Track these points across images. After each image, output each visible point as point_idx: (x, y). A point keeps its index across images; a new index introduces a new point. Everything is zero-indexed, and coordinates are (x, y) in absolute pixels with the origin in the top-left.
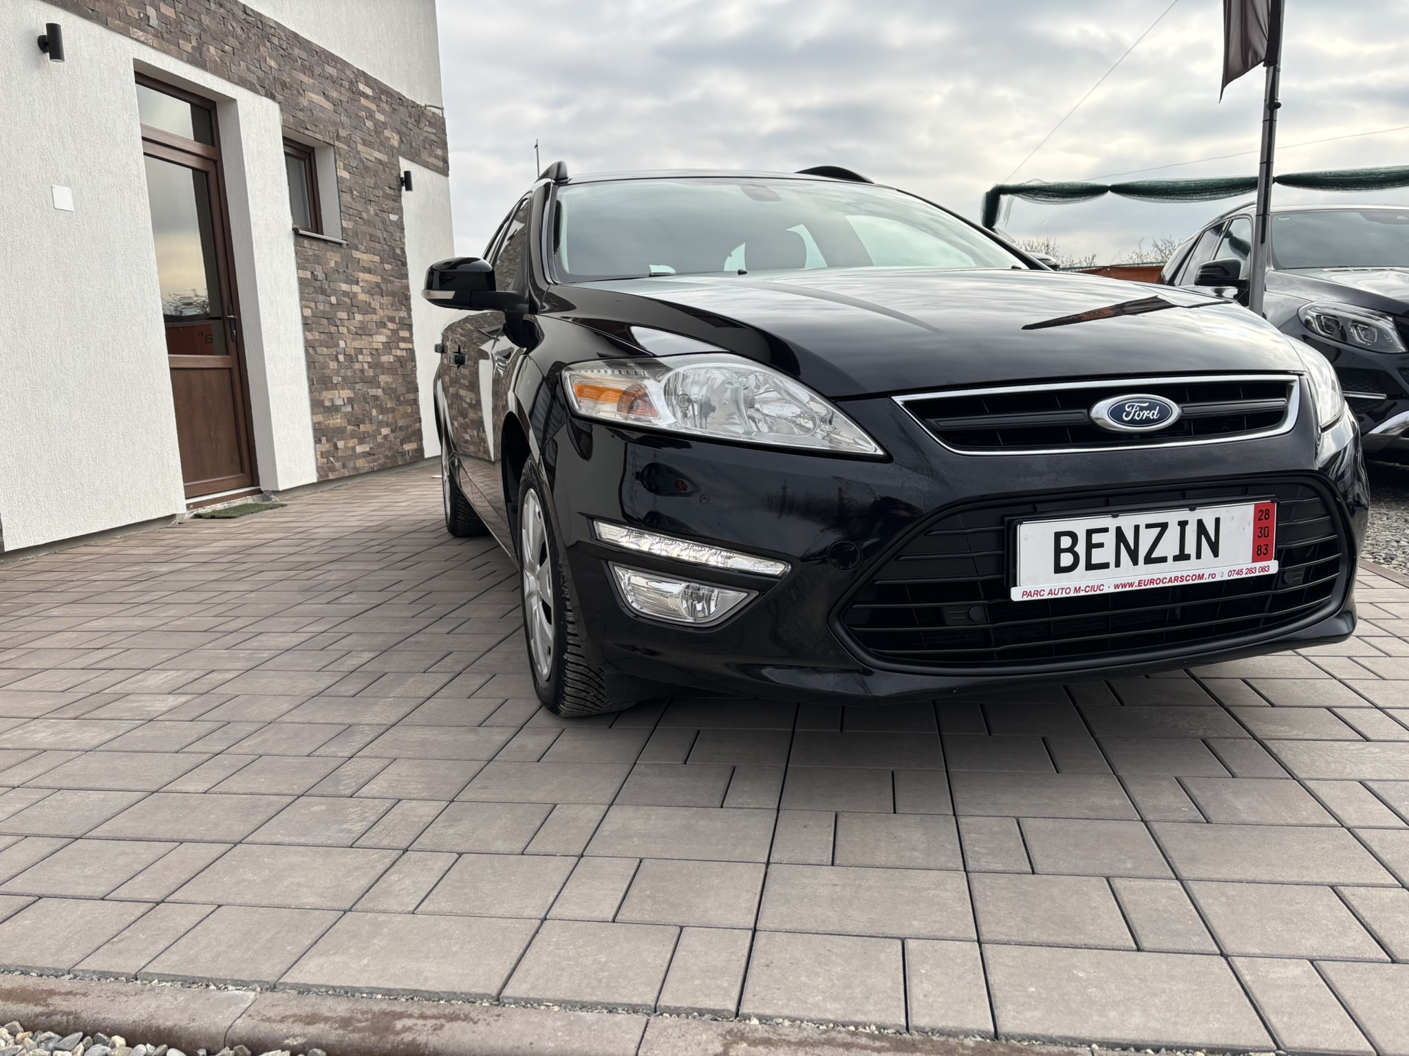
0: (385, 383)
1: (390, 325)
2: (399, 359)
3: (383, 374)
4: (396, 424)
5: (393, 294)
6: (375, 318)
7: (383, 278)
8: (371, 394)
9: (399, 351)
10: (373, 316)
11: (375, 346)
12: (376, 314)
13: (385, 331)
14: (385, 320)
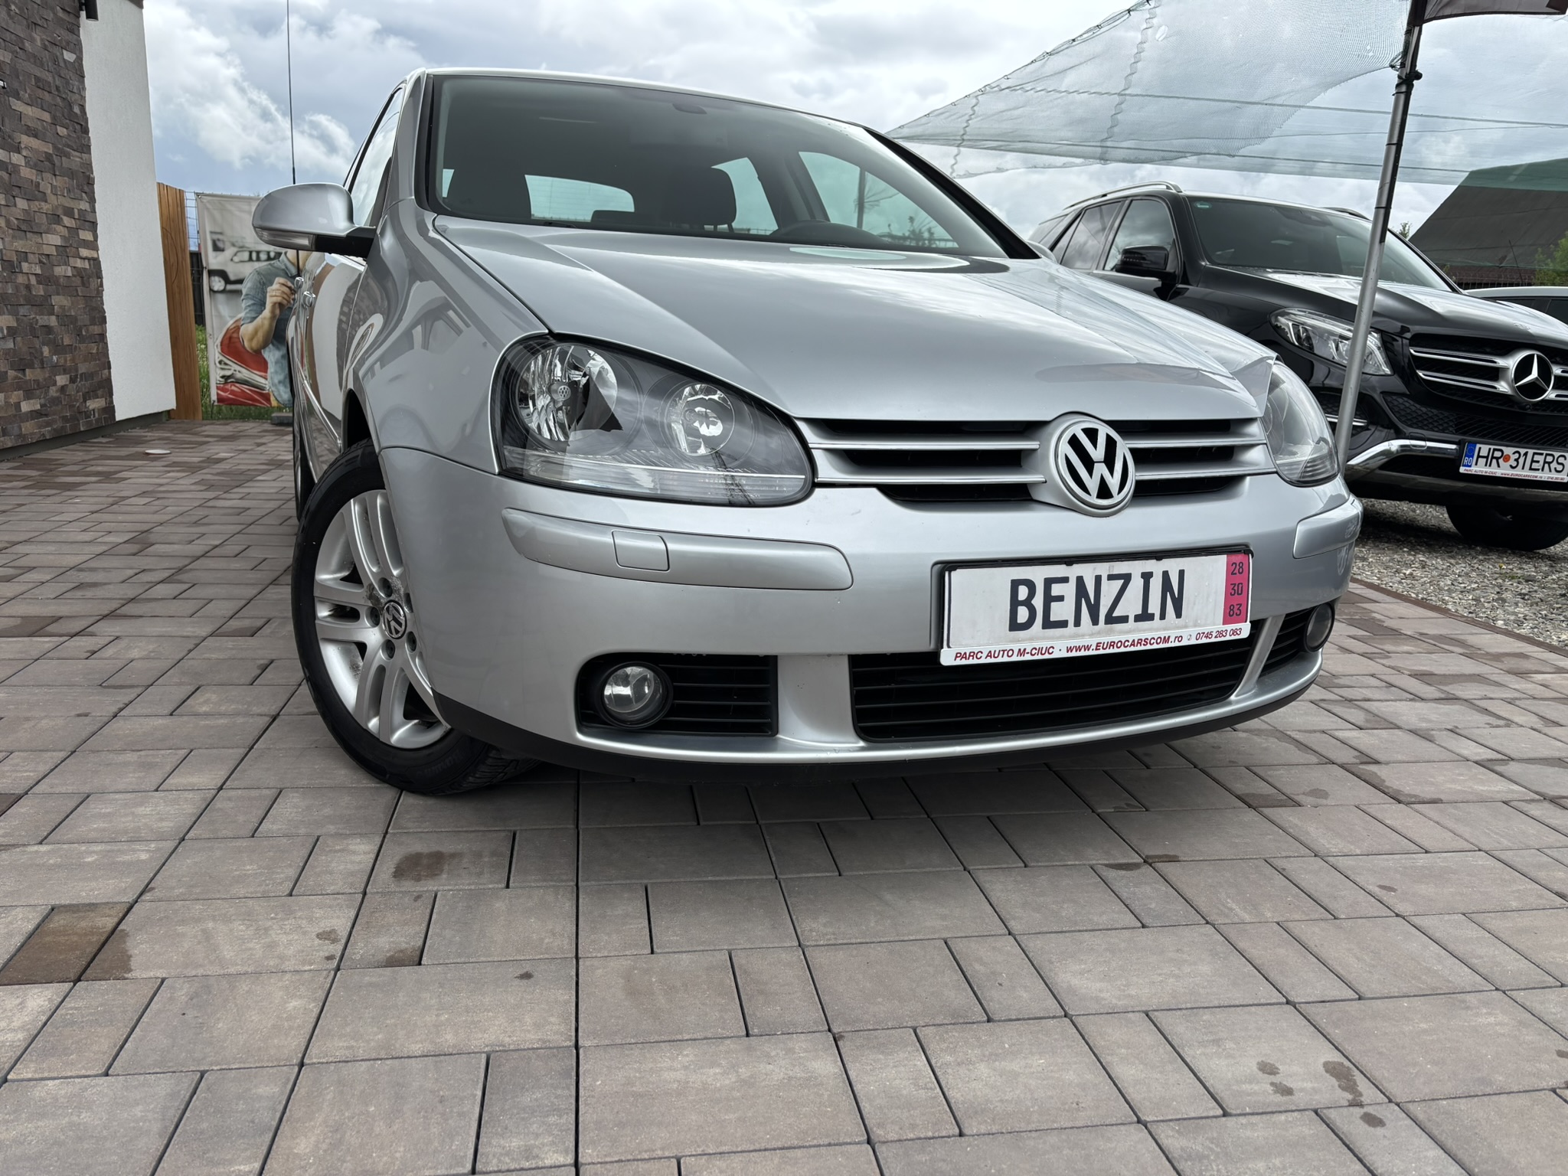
0: (62, 307)
1: (66, 221)
2: (79, 272)
3: (58, 294)
4: (77, 370)
5: (71, 174)
6: (45, 207)
7: (55, 147)
8: (41, 323)
9: (79, 260)
10: (43, 204)
11: (47, 250)
12: (46, 201)
13: (59, 228)
14: (60, 212)
